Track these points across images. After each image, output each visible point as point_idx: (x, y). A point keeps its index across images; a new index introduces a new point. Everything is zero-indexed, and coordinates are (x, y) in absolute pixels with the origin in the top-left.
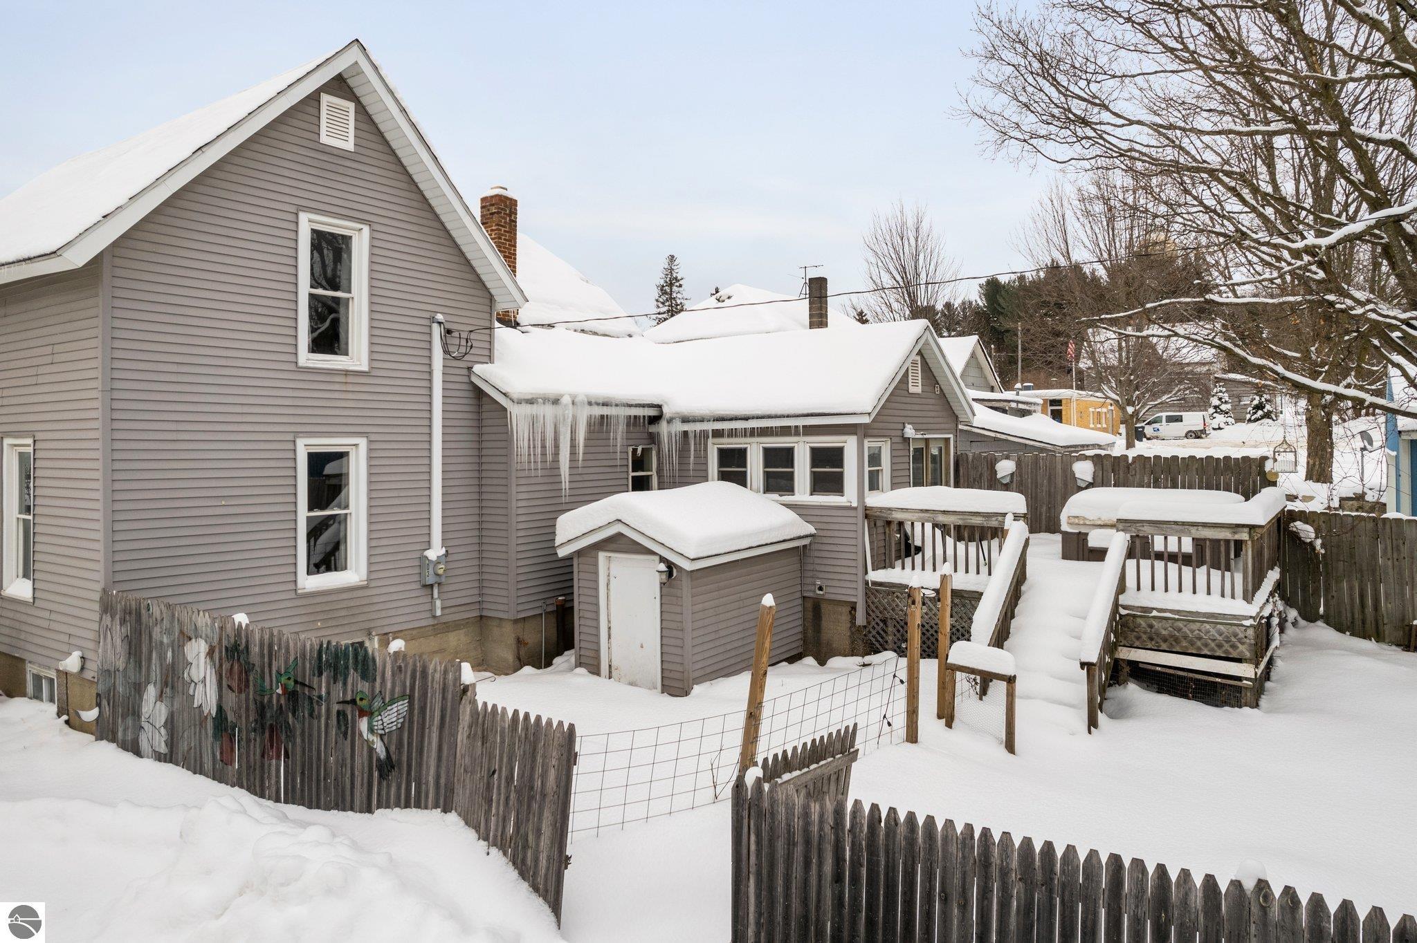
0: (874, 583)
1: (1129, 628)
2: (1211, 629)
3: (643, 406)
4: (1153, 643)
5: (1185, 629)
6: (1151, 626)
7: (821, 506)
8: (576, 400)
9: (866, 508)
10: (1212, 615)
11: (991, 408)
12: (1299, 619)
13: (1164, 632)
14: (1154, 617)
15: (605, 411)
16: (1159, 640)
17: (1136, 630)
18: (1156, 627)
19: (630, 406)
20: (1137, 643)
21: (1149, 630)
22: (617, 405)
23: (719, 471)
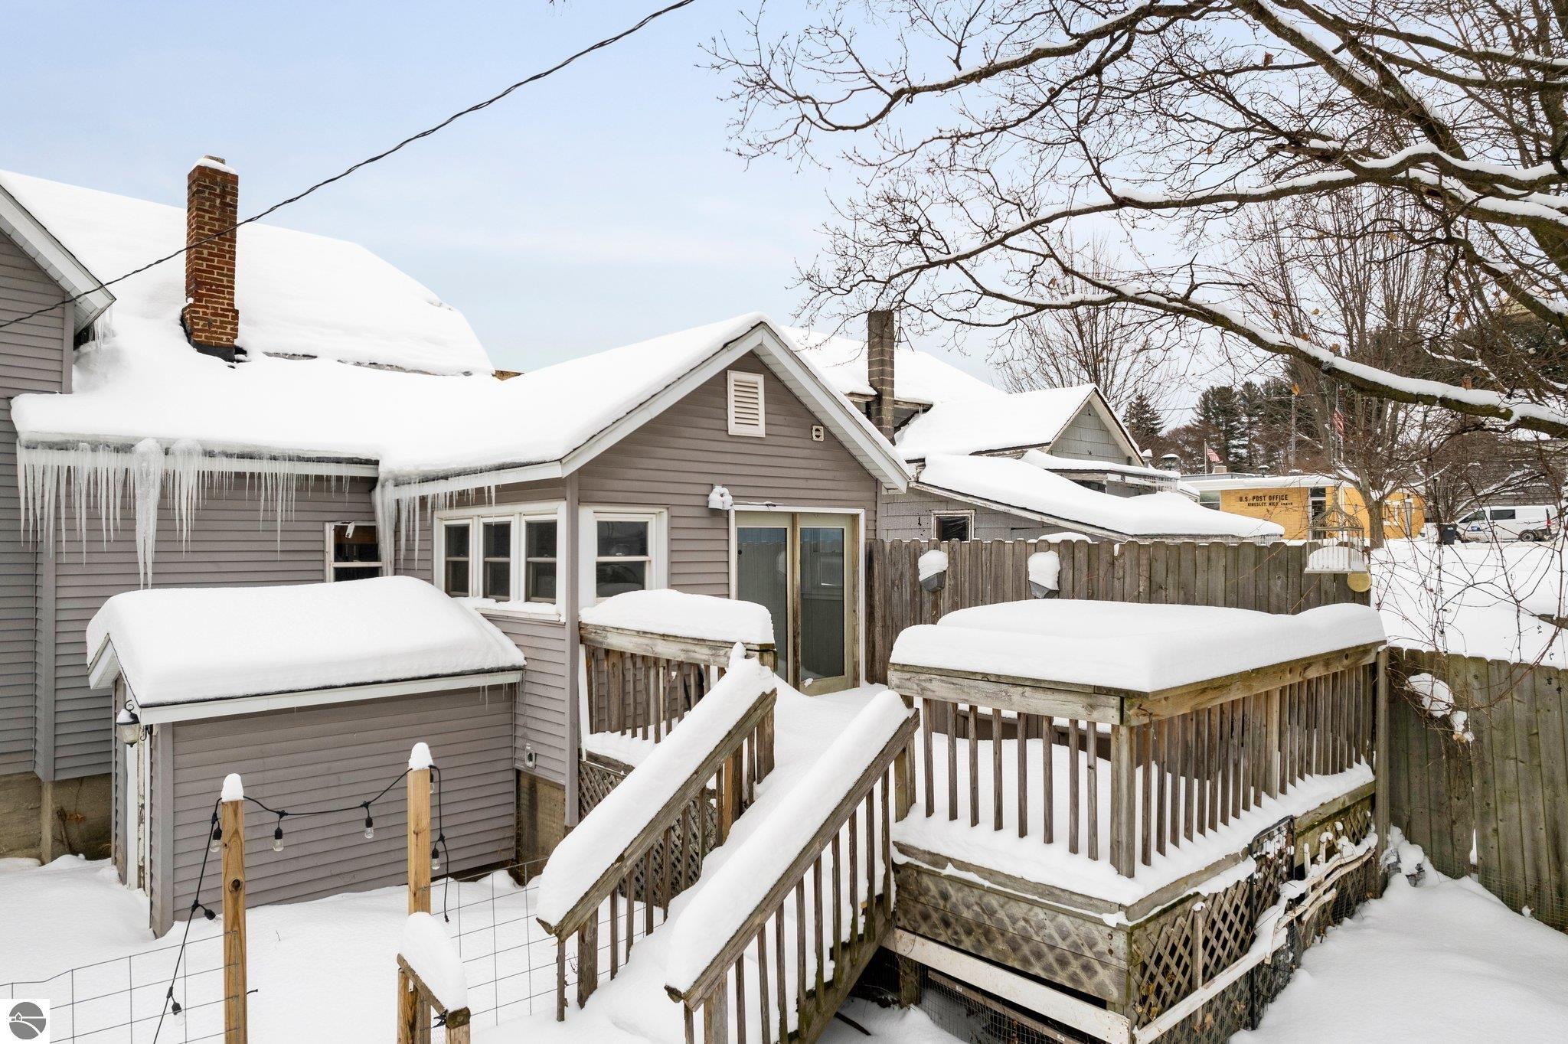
0: (592, 757)
1: (910, 893)
2: (1047, 923)
3: (338, 461)
4: (950, 932)
5: (1001, 914)
6: (945, 897)
7: (530, 620)
8: (173, 448)
9: (581, 627)
10: (1049, 891)
11: (1083, 483)
12: (1428, 867)
13: (967, 914)
14: (950, 878)
15: (246, 467)
16: (960, 930)
17: (922, 899)
18: (954, 899)
19: (300, 459)
20: (924, 929)
21: (941, 903)
22: (274, 458)
23: (447, 563)
